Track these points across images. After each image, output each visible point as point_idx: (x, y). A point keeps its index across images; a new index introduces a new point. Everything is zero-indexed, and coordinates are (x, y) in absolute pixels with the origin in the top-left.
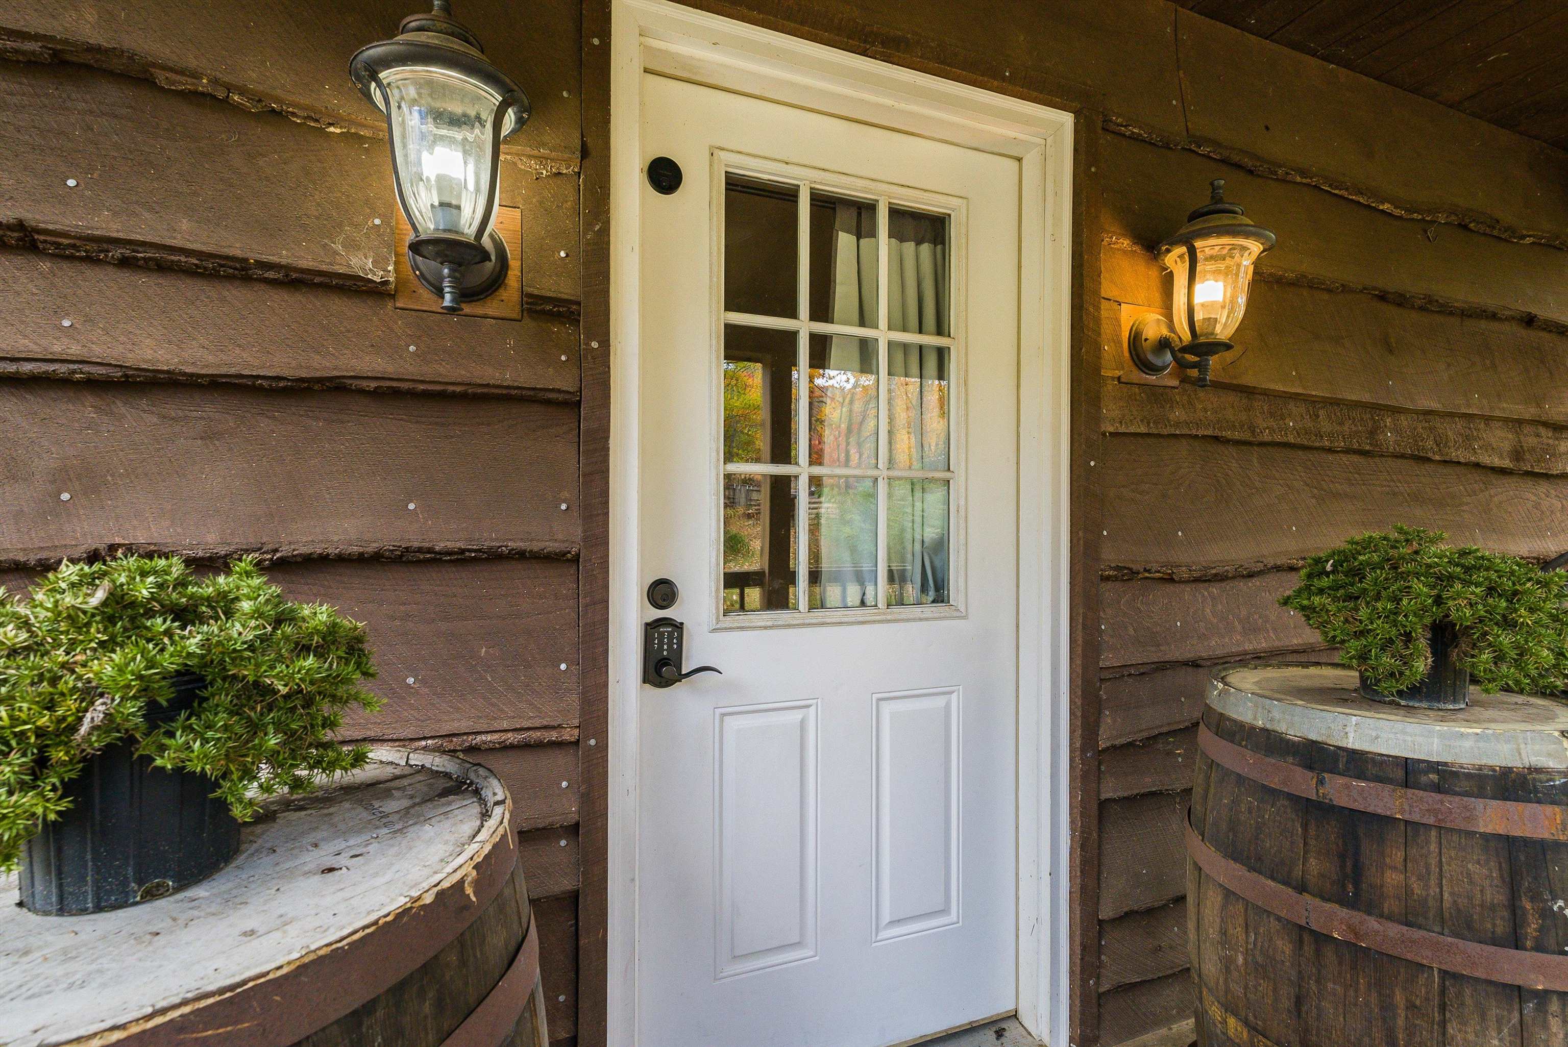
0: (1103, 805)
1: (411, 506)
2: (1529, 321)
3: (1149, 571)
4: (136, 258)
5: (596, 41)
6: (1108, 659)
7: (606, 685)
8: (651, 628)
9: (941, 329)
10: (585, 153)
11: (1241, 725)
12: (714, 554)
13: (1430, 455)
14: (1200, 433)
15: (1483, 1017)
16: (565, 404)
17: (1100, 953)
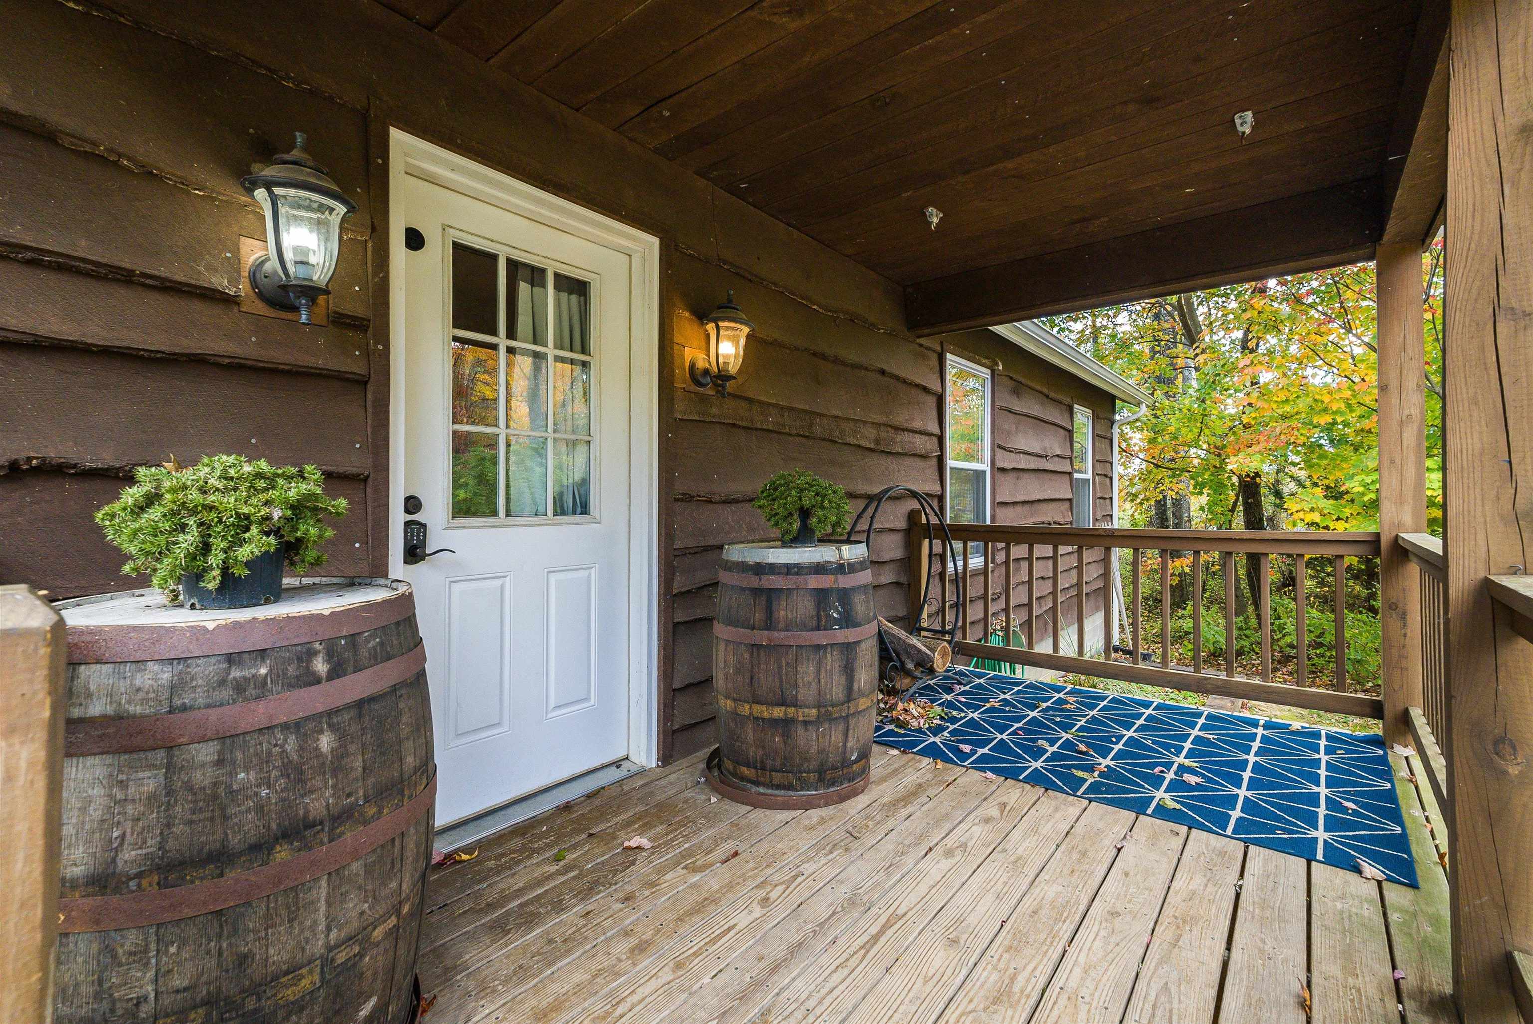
0: (676, 625)
1: (253, 441)
2: (883, 372)
3: (699, 496)
4: (43, 261)
5: (380, 161)
6: (678, 544)
7: (387, 556)
8: (407, 524)
9: (584, 350)
10: (374, 229)
11: (733, 563)
12: (446, 480)
13: (837, 439)
14: (727, 421)
15: (808, 660)
16: (358, 382)
17: (673, 709)
